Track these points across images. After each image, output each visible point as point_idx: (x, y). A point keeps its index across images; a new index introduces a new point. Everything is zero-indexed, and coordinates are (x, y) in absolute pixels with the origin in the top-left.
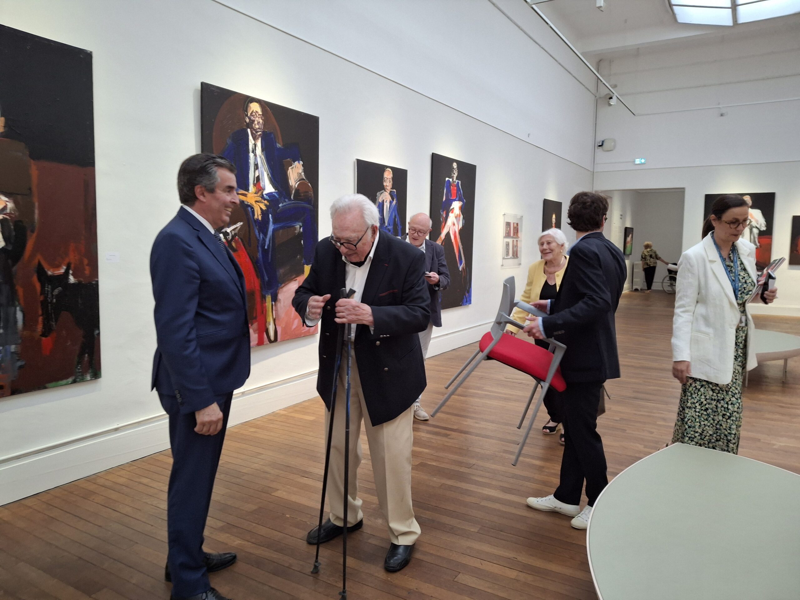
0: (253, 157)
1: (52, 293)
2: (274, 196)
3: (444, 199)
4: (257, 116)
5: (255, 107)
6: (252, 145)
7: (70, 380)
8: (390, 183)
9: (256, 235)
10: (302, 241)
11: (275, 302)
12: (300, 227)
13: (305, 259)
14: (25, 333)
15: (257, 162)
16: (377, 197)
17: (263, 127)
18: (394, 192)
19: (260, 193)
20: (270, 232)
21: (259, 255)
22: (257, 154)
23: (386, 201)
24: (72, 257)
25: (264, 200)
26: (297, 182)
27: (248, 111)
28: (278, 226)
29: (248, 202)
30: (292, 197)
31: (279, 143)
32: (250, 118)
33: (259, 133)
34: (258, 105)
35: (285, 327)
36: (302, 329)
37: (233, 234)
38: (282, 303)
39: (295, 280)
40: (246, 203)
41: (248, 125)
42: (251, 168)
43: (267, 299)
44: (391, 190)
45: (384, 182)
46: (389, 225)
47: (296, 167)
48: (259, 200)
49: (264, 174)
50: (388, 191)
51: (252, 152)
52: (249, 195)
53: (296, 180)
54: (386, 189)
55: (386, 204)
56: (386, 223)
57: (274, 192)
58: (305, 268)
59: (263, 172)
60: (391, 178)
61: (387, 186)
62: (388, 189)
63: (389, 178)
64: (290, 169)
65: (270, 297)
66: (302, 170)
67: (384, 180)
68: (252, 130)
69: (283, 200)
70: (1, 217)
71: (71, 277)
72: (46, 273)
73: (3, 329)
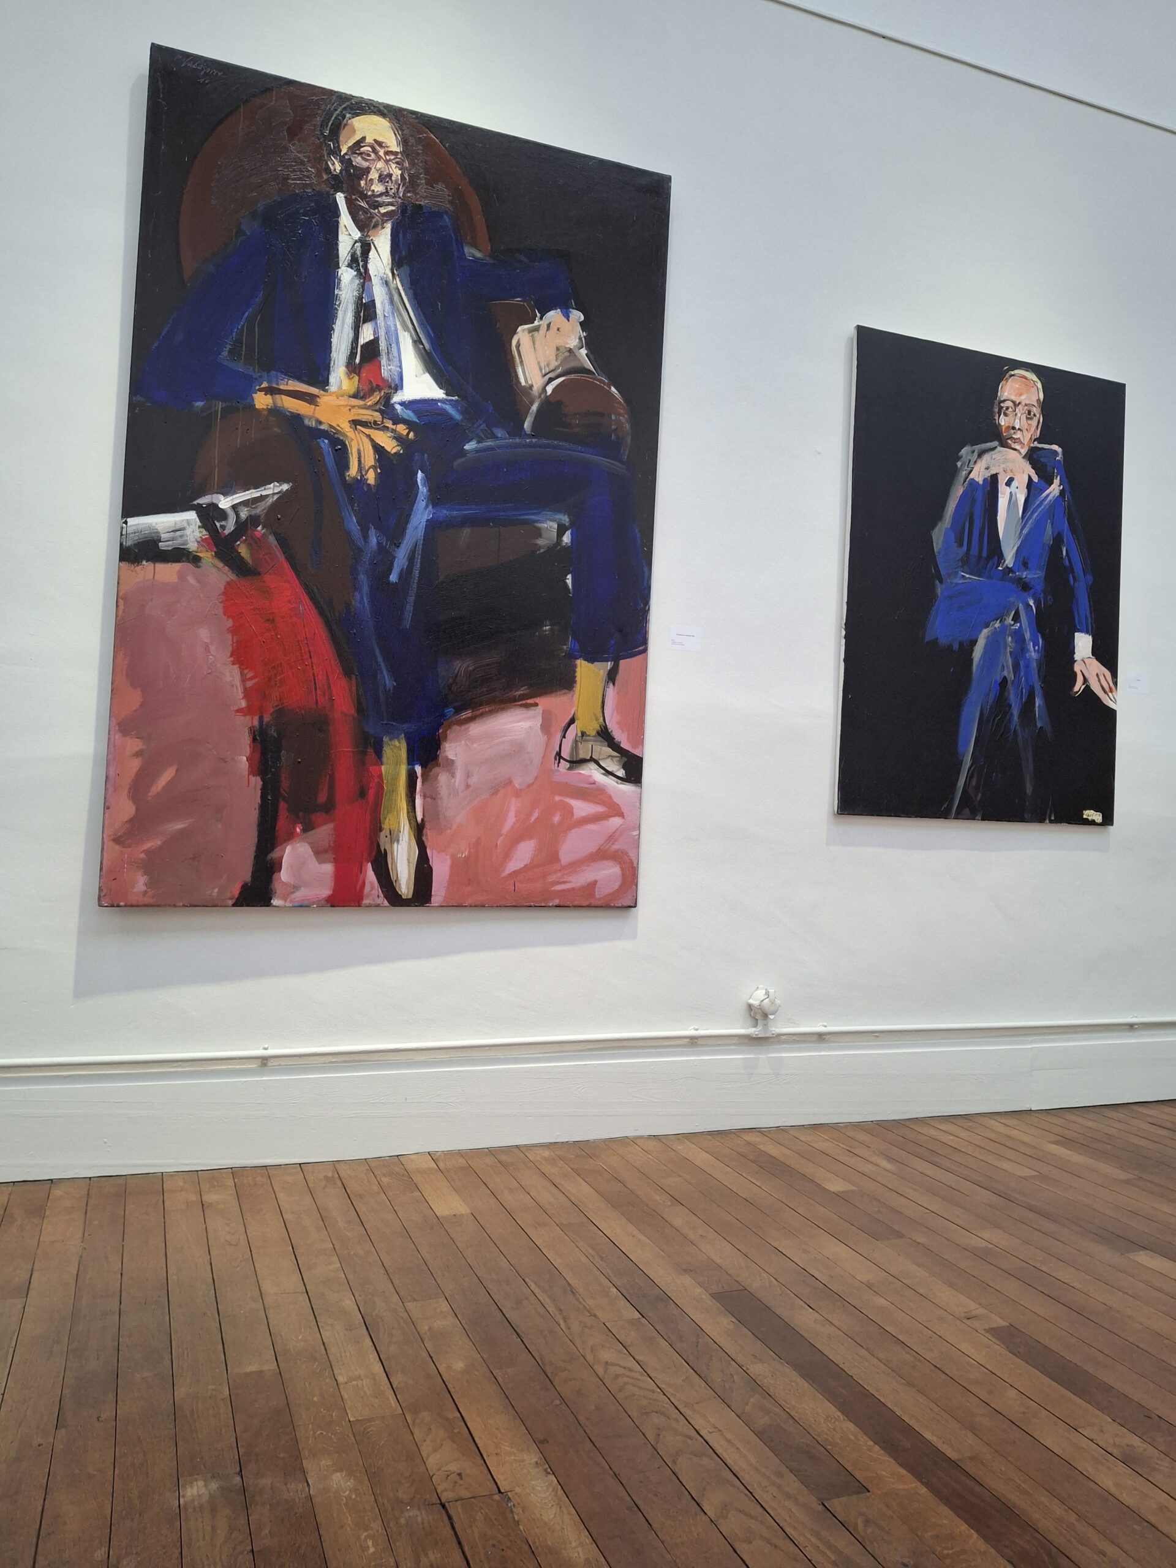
0: (352, 281)
2: (439, 414)
4: (378, 156)
5: (371, 130)
6: (350, 243)
8: (1028, 418)
9: (348, 534)
10: (569, 576)
11: (424, 766)
12: (562, 530)
13: (575, 637)
15: (371, 296)
16: (959, 464)
17: (408, 192)
18: (1055, 453)
19: (376, 397)
20: (416, 528)
21: (361, 600)
22: (372, 272)
25: (395, 423)
26: (551, 375)
27: (342, 139)
28: (455, 513)
29: (320, 423)
30: (527, 425)
31: (474, 245)
32: (349, 160)
33: (383, 210)
34: (388, 124)
35: (467, 859)
36: (552, 878)
37: (244, 514)
38: (459, 775)
39: (527, 706)
40: (313, 424)
41: (337, 183)
42: (340, 314)
43: (388, 752)
44: (1036, 444)
45: (999, 417)
46: (1025, 565)
47: (553, 328)
48: (371, 419)
49: (401, 339)
50: (1022, 448)
51: (350, 266)
52: (325, 399)
53: (547, 370)
54: (1011, 438)
55: (1008, 490)
56: (1009, 559)
57: (442, 401)
58: (578, 669)
59: (396, 330)
60: (1035, 404)
61: (1014, 428)
62: (1016, 441)
63: (1026, 405)
64: (523, 330)
65: (403, 746)
66: (580, 338)
67: (1001, 408)
68: (354, 197)
69: (483, 431)
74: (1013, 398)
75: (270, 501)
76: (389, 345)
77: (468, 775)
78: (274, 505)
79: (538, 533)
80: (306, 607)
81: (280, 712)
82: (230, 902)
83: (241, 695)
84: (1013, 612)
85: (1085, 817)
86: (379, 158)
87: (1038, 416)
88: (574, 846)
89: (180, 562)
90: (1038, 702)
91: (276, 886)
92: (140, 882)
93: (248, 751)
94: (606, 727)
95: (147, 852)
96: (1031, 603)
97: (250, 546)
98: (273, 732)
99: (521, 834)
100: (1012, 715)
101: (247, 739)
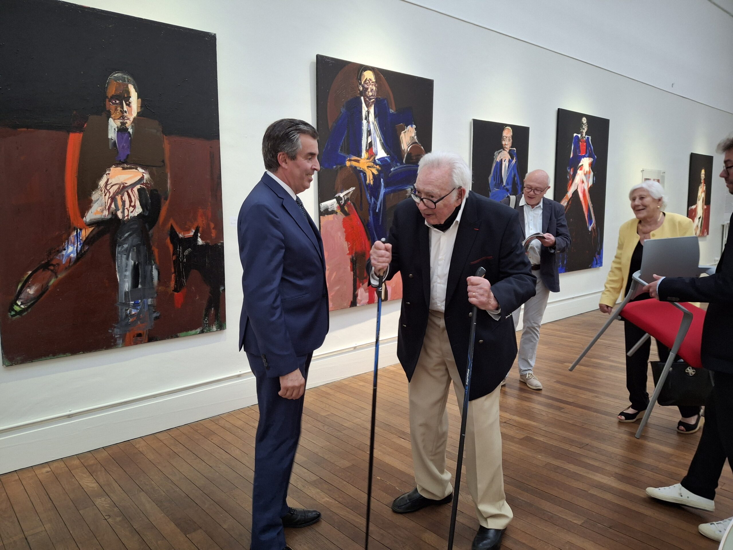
0: (366, 124)
1: (183, 254)
2: (386, 161)
3: (571, 156)
4: (370, 84)
5: (369, 75)
6: (365, 112)
7: (198, 330)
8: (509, 141)
9: (367, 200)
14: (160, 288)
15: (370, 128)
16: (494, 157)
17: (376, 94)
18: (514, 150)
19: (372, 158)
20: (381, 196)
21: (370, 218)
22: (370, 120)
23: (505, 160)
24: (201, 222)
25: (376, 166)
26: (409, 145)
27: (362, 79)
28: (389, 190)
29: (360, 168)
30: (404, 161)
31: (392, 109)
32: (364, 86)
33: (372, 101)
34: (372, 73)
35: (394, 287)
37: (346, 198)
41: (361, 93)
42: (363, 135)
44: (511, 149)
45: (503, 141)
46: (508, 184)
47: (409, 131)
48: (371, 165)
49: (377, 140)
50: (507, 150)
51: (365, 119)
52: (362, 161)
54: (505, 148)
55: (504, 163)
57: (386, 157)
59: (376, 138)
60: (511, 137)
61: (506, 144)
62: (507, 148)
63: (509, 137)
64: (403, 133)
66: (415, 133)
67: (503, 139)
68: (365, 97)
69: (395, 164)
70: (138, 186)
71: (199, 240)
72: (178, 236)
73: (141, 284)
74: (506, 135)
76: (374, 142)
78: (352, 194)
80: (359, 222)
81: (356, 253)
82: (348, 307)
83: (348, 250)
87: (511, 140)
89: (333, 214)
91: (358, 301)
93: (349, 265)
97: (347, 207)
98: (354, 259)
101: (349, 262)
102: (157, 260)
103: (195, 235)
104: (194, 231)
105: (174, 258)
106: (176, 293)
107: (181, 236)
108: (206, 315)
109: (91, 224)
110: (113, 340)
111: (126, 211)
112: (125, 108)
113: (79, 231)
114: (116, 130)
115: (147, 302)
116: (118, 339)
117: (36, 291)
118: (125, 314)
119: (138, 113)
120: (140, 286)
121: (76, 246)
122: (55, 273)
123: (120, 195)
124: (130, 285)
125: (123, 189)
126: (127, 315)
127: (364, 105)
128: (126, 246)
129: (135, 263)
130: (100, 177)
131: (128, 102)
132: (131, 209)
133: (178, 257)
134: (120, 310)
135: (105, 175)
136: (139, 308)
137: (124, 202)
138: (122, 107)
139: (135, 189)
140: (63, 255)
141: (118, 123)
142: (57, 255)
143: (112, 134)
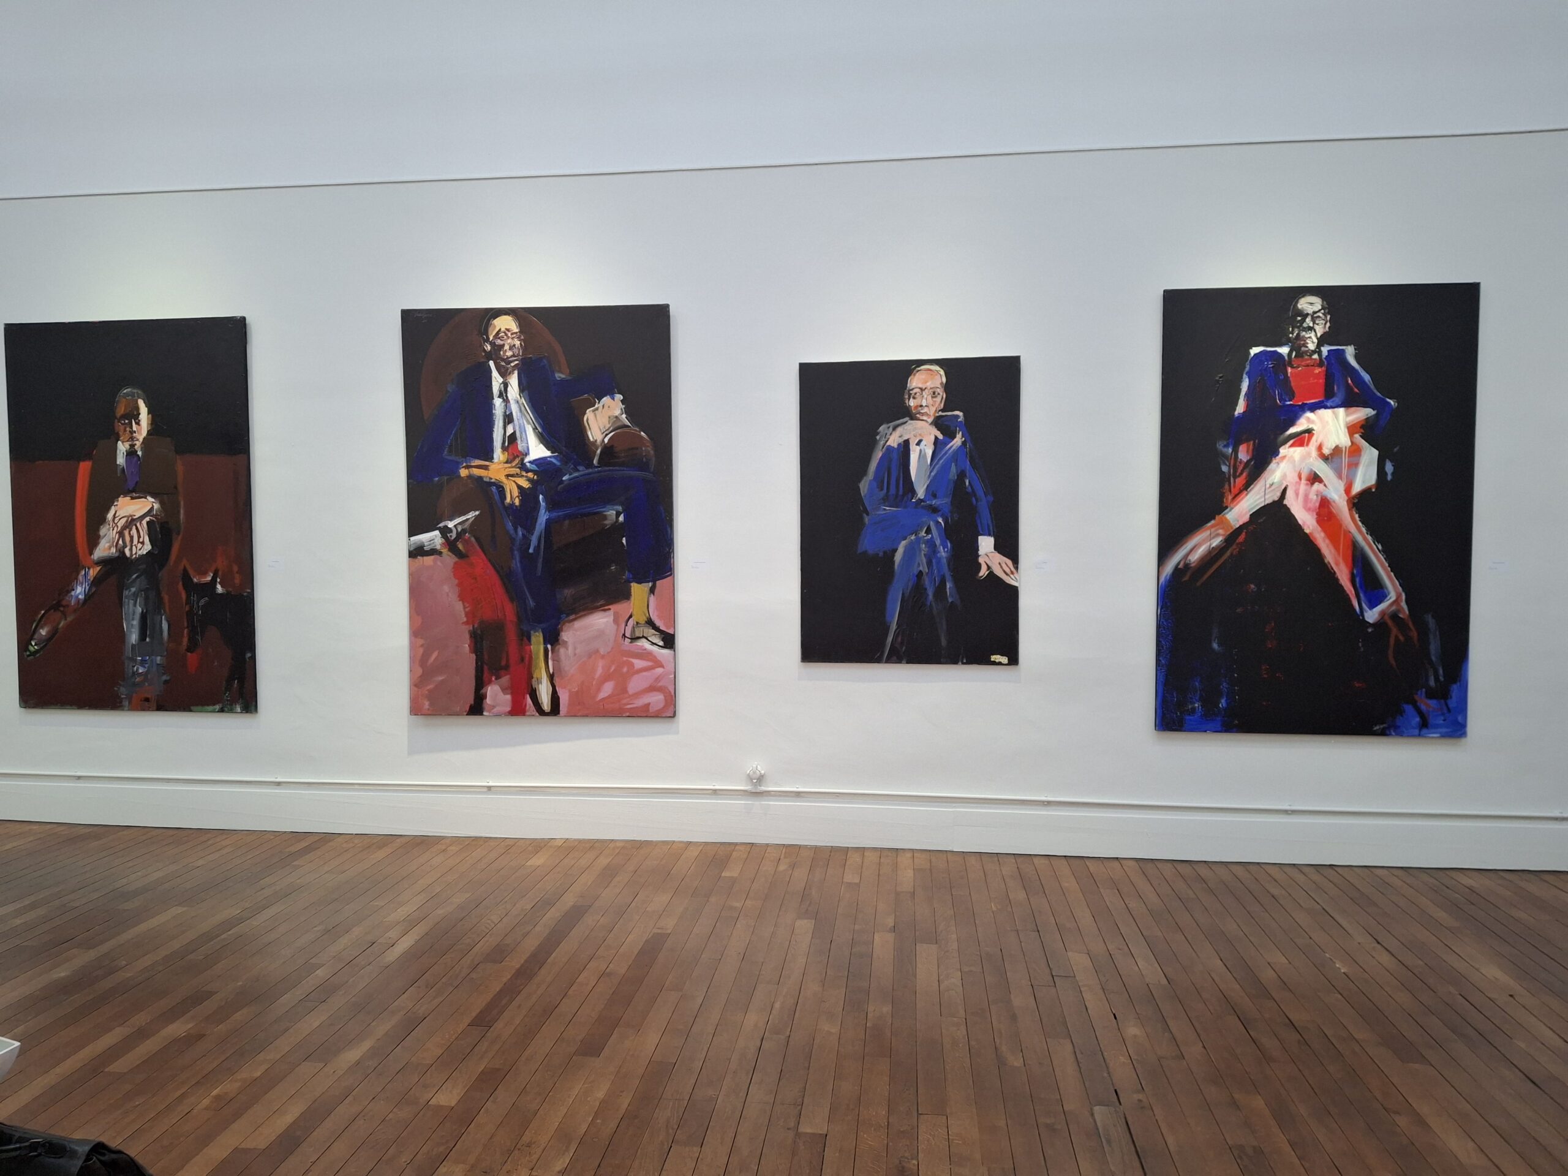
0: (501, 405)
1: (198, 604)
2: (548, 464)
3: (1242, 410)
5: (503, 324)
6: (500, 386)
8: (932, 397)
9: (507, 532)
10: (624, 539)
11: (552, 645)
12: (618, 514)
13: (629, 571)
14: (171, 645)
15: (511, 410)
16: (878, 437)
17: (523, 352)
18: (957, 417)
19: (517, 461)
20: (541, 524)
21: (516, 564)
22: (510, 398)
23: (920, 442)
24: (221, 564)
25: (527, 472)
26: (606, 433)
27: (490, 331)
28: (560, 513)
29: (491, 479)
30: (595, 462)
31: (560, 372)
32: (496, 343)
33: (512, 364)
34: (511, 318)
35: (577, 692)
36: (624, 701)
37: (459, 530)
38: (570, 648)
39: (605, 610)
40: (488, 480)
41: (489, 356)
42: (496, 423)
43: (533, 639)
44: (940, 413)
45: (909, 400)
46: (935, 496)
47: (606, 407)
48: (515, 473)
49: (527, 429)
50: (929, 418)
51: (499, 397)
52: (492, 467)
53: (604, 430)
54: (919, 413)
55: (918, 448)
56: (921, 492)
57: (550, 457)
58: (632, 589)
59: (524, 425)
60: (939, 386)
63: (931, 388)
64: (590, 411)
65: (541, 635)
66: (621, 409)
67: (910, 395)
68: (498, 361)
69: (572, 469)
70: (148, 519)
71: (219, 586)
72: (192, 580)
73: (149, 638)
74: (920, 386)
75: (471, 520)
76: (521, 433)
77: (575, 649)
78: (473, 522)
79: (605, 518)
80: (490, 571)
81: (482, 622)
82: (465, 713)
83: (464, 616)
84: (925, 528)
85: (992, 660)
86: (508, 337)
87: (941, 394)
88: (635, 684)
89: (433, 555)
90: (948, 585)
91: (485, 706)
92: (427, 704)
93: (468, 641)
94: (650, 619)
95: (429, 691)
96: (940, 520)
97: (463, 544)
98: (479, 632)
99: (606, 678)
100: (928, 595)
101: (467, 636)
102: (167, 610)
103: (214, 581)
104: (212, 575)
105: (187, 608)
106: (189, 654)
107: (195, 580)
108: (227, 689)
109: (98, 563)
110: (118, 700)
111: (134, 547)
112: (134, 428)
113: (87, 570)
114: (125, 454)
115: (156, 661)
116: (124, 700)
117: (48, 633)
118: (131, 671)
119: (148, 431)
120: (148, 640)
121: (84, 586)
122: (65, 616)
123: (128, 530)
124: (137, 637)
125: (131, 522)
126: (134, 673)
127: (495, 374)
128: (133, 590)
129: (142, 612)
130: (108, 509)
131: (137, 421)
132: (140, 546)
133: (192, 608)
134: (126, 666)
135: (113, 507)
136: (147, 666)
137: (132, 538)
138: (131, 427)
139: (144, 522)
140: (72, 595)
141: (127, 445)
142: (66, 595)
143: (121, 460)
